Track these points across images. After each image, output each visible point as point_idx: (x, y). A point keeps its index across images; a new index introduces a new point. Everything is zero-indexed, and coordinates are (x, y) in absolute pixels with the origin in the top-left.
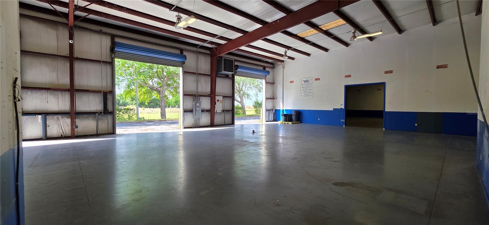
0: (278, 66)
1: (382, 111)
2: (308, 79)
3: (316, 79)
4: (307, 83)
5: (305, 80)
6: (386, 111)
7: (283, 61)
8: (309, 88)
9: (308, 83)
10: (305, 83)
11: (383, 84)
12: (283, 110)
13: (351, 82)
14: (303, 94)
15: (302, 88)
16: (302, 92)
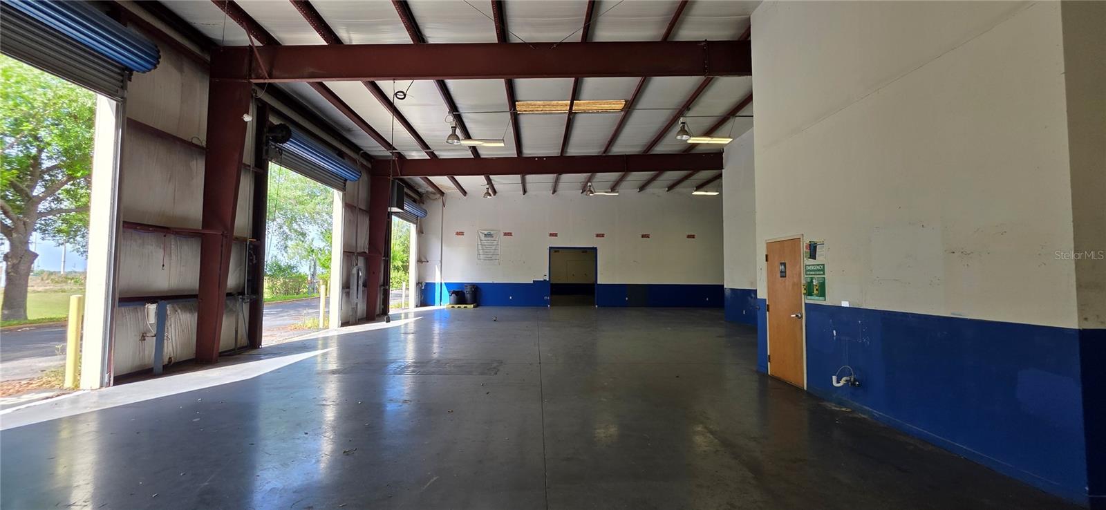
0: (431, 201)
1: (594, 284)
2: (492, 233)
3: (506, 234)
4: (489, 239)
5: (486, 232)
6: (599, 283)
7: (443, 193)
8: (494, 247)
9: (492, 239)
10: (486, 239)
11: (595, 249)
12: (441, 283)
13: (558, 243)
14: (482, 257)
15: (480, 246)
16: (481, 252)
